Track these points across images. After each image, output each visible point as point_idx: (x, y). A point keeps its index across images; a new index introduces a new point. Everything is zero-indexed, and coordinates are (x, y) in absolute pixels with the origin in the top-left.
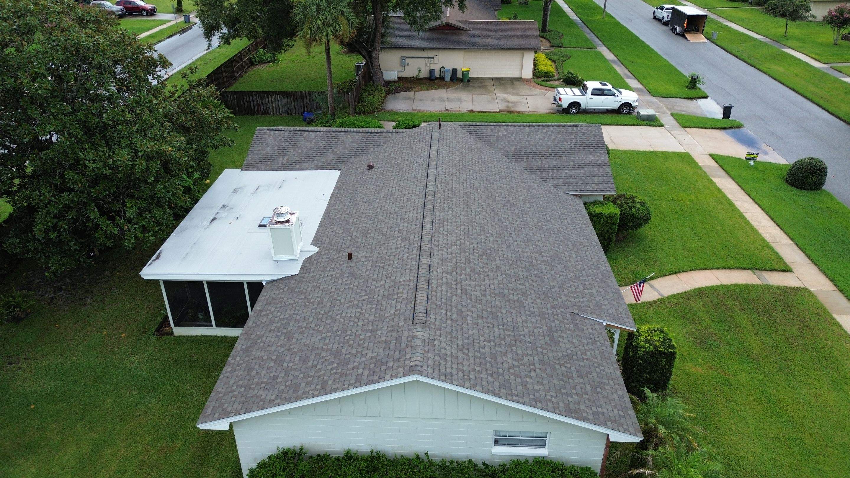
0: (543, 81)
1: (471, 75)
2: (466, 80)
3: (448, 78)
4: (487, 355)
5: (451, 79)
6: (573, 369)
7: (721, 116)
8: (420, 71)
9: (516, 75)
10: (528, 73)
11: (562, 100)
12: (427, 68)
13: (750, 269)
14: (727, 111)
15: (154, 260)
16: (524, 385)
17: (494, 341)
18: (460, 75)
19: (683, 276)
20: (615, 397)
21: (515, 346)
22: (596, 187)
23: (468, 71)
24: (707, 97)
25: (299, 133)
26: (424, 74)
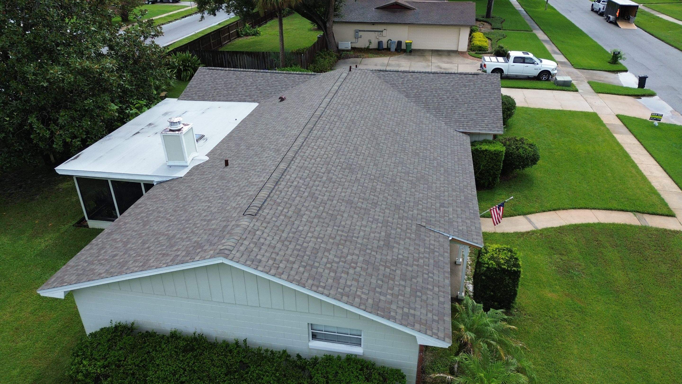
0: (476, 53)
1: (414, 47)
2: (408, 51)
3: (393, 48)
4: (309, 249)
5: (396, 50)
6: (398, 272)
7: (637, 86)
8: (370, 42)
9: (454, 48)
10: (463, 46)
11: (487, 66)
12: (376, 40)
13: (631, 211)
14: (642, 81)
15: (71, 160)
16: (336, 279)
17: (322, 238)
18: (404, 47)
19: (562, 214)
20: (436, 302)
21: (343, 245)
22: (485, 126)
23: (411, 43)
24: (626, 71)
25: (233, 72)
26: (374, 45)
